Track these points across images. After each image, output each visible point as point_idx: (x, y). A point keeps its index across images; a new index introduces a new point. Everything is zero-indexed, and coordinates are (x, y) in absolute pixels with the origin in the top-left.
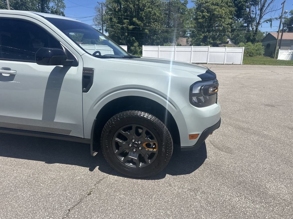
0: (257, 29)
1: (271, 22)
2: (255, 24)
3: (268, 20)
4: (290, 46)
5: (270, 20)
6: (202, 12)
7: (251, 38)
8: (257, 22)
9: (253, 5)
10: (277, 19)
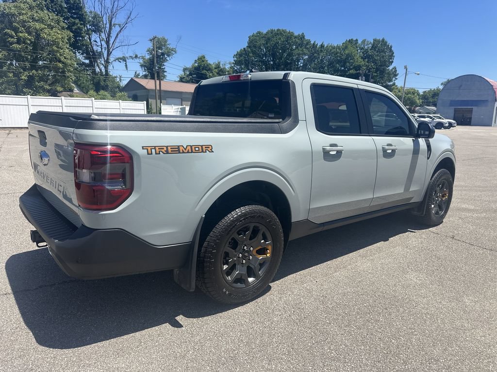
0: (106, 71)
1: (126, 61)
2: (104, 63)
3: (121, 59)
4: (166, 100)
5: (124, 59)
7: (102, 83)
8: (106, 59)
9: (95, 32)
10: (133, 59)
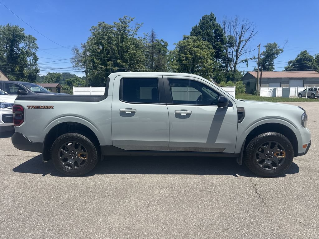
0: (235, 69)
1: (247, 62)
2: (233, 64)
3: (244, 60)
4: (268, 84)
5: (246, 61)
6: (185, 54)
7: (231, 77)
8: (235, 62)
9: (230, 47)
10: (252, 60)
